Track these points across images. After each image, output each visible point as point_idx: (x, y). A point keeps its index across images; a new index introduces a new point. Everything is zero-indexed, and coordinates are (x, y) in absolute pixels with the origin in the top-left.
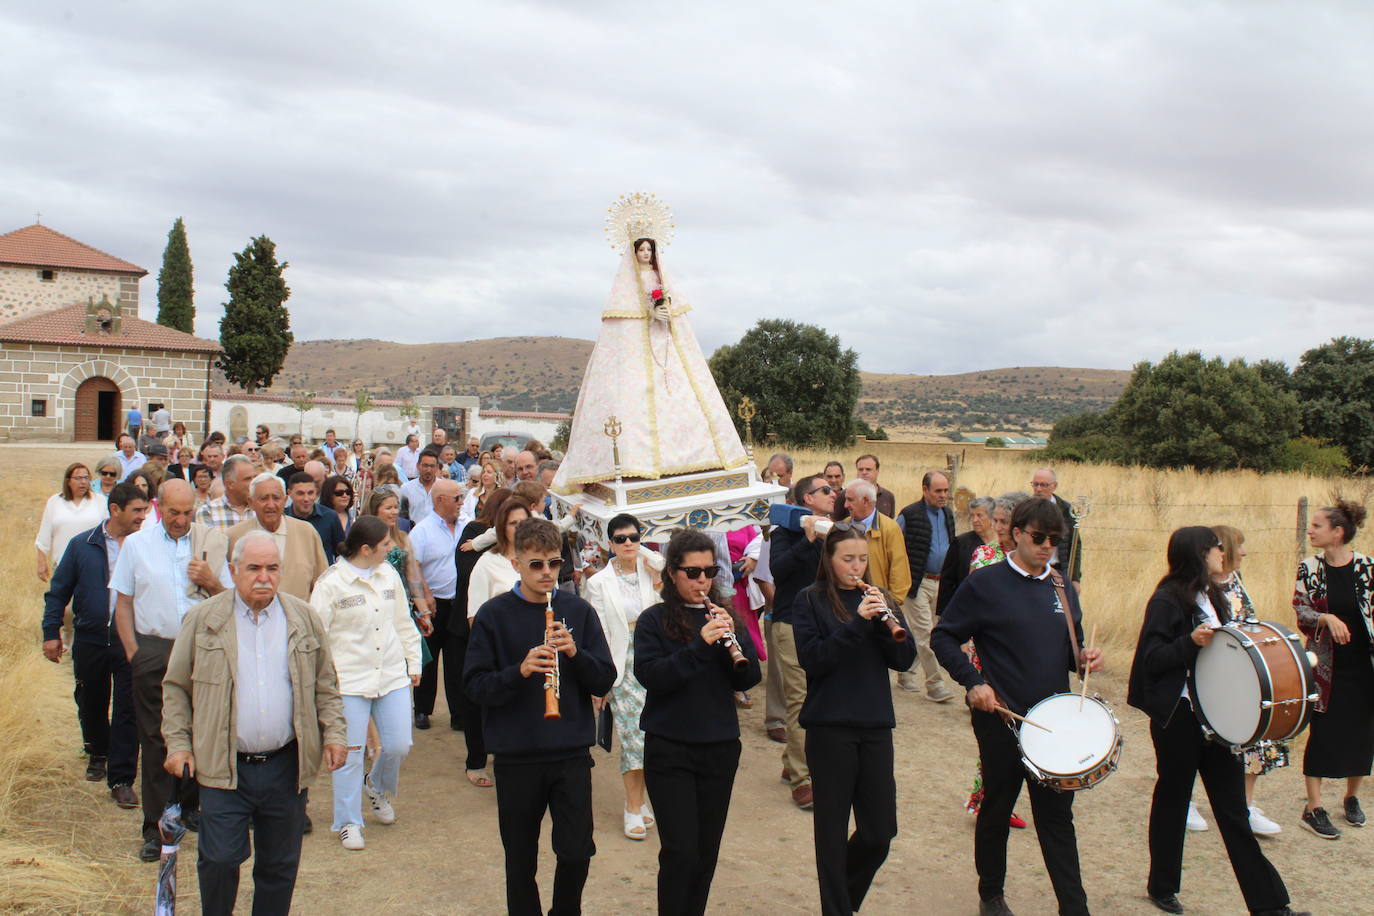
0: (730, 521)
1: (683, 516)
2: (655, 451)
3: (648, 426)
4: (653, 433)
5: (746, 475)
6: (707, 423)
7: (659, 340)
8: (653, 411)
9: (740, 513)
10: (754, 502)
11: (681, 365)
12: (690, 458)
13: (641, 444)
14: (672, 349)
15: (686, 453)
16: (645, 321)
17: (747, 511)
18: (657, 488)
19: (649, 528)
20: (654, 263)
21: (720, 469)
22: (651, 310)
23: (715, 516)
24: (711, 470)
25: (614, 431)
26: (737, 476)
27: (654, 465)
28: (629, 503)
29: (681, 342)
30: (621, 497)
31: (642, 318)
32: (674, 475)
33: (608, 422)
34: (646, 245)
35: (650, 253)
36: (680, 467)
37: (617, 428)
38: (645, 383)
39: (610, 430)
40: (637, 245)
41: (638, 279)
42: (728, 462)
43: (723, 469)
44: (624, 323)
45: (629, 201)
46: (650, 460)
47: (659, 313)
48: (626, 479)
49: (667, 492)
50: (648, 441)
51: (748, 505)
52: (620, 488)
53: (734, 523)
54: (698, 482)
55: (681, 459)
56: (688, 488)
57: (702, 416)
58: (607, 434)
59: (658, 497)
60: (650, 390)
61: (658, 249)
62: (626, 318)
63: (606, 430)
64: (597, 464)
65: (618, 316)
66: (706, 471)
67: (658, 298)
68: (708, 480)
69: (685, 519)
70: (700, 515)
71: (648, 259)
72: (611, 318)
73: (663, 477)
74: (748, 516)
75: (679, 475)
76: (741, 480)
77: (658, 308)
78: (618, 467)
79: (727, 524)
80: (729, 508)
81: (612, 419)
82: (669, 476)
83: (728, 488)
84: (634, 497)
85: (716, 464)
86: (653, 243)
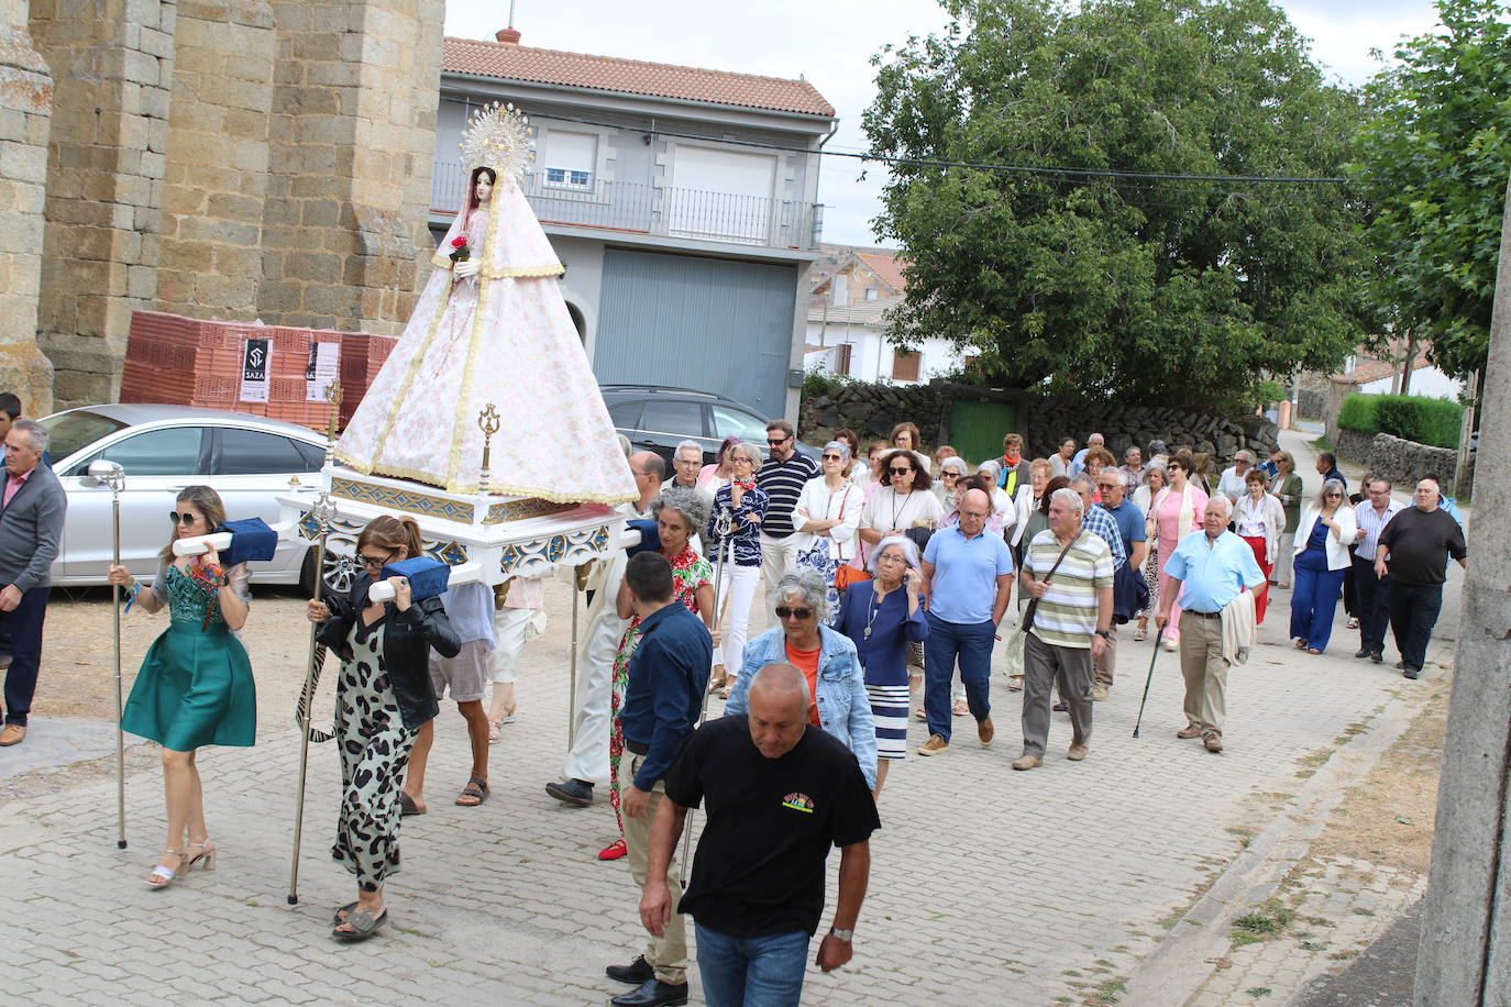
2: (382, 440)
3: (390, 407)
4: (391, 417)
6: (453, 423)
7: (462, 304)
8: (407, 389)
12: (411, 461)
13: (375, 428)
14: (468, 319)
16: (451, 275)
18: (367, 486)
21: (441, 487)
24: (431, 485)
26: (462, 505)
27: (372, 457)
28: (332, 493)
29: (487, 313)
30: (326, 483)
31: (450, 270)
32: (391, 477)
36: (398, 469)
38: (414, 353)
43: (446, 489)
46: (371, 451)
49: (377, 496)
50: (382, 426)
51: (439, 546)
54: (414, 496)
57: (452, 414)
59: (366, 498)
60: (416, 363)
62: (440, 267)
66: (425, 484)
68: (425, 497)
75: (395, 478)
76: (462, 512)
83: (450, 517)
84: (342, 487)
85: (440, 480)
86: (493, 177)
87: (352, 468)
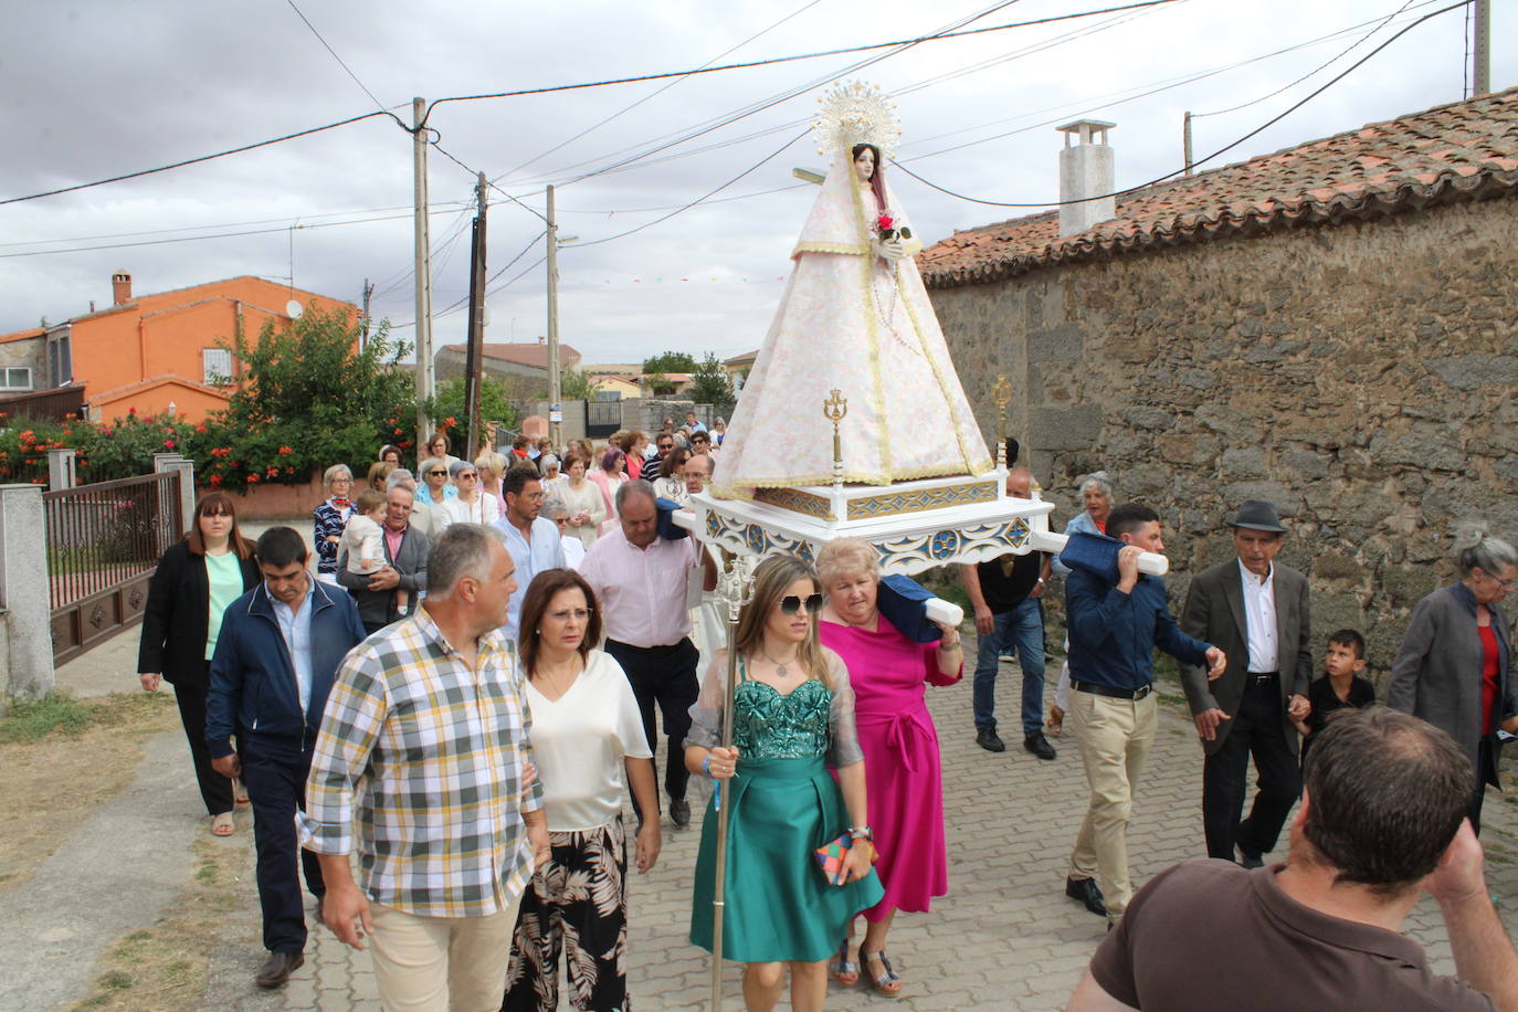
0: (981, 547)
1: (925, 540)
2: (882, 443)
3: (875, 409)
4: (880, 419)
5: (996, 483)
6: (948, 408)
7: (885, 289)
8: (878, 386)
9: (994, 537)
10: (1012, 522)
11: (911, 325)
12: (929, 457)
13: (864, 435)
14: (899, 300)
15: (923, 450)
16: (865, 260)
17: (1003, 535)
18: (886, 498)
19: (883, 556)
20: (875, 180)
21: (965, 474)
22: (876, 245)
23: (965, 540)
24: (954, 475)
25: (836, 411)
26: (985, 485)
27: (882, 466)
28: (849, 519)
30: (839, 508)
31: (862, 255)
32: (908, 480)
33: (829, 398)
34: (868, 154)
35: (872, 165)
36: (916, 470)
37: (840, 408)
38: (867, 347)
39: (831, 409)
40: (857, 152)
41: (856, 200)
42: (974, 464)
43: (969, 474)
44: (836, 261)
45: (846, 92)
46: (877, 458)
47: (887, 249)
48: (846, 484)
49: (898, 503)
50: (874, 430)
51: (1005, 526)
52: (840, 497)
53: (987, 550)
54: (937, 491)
55: (917, 460)
56: (925, 499)
57: (941, 398)
58: (827, 415)
59: (888, 511)
60: (874, 358)
61: (884, 162)
62: (839, 254)
63: (826, 410)
64: (793, 462)
65: (828, 250)
66: (947, 476)
67: (885, 228)
68: (949, 489)
69: (926, 544)
70: (946, 539)
71: (869, 175)
72: (816, 253)
73: (895, 482)
74: (1004, 541)
75: (914, 480)
76: (984, 491)
77: (886, 242)
78: (839, 465)
79: (977, 551)
80: (983, 529)
81: (836, 394)
82: (902, 481)
83: (973, 500)
84: (857, 509)
85: (962, 468)
86: (876, 152)
87: (861, 484)
